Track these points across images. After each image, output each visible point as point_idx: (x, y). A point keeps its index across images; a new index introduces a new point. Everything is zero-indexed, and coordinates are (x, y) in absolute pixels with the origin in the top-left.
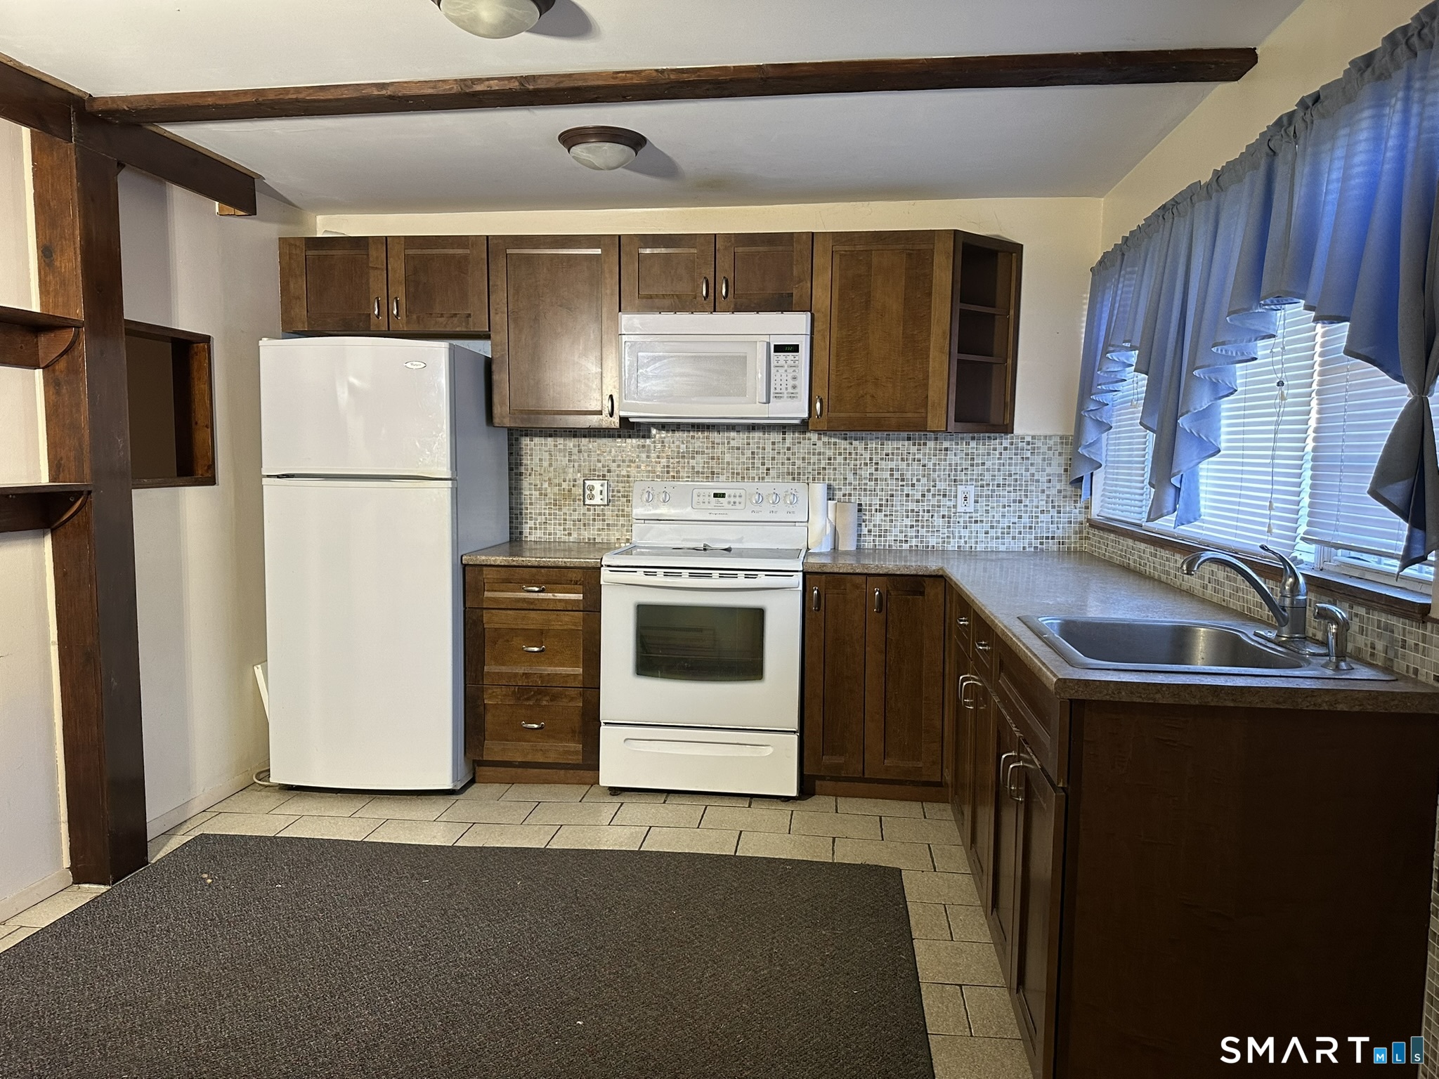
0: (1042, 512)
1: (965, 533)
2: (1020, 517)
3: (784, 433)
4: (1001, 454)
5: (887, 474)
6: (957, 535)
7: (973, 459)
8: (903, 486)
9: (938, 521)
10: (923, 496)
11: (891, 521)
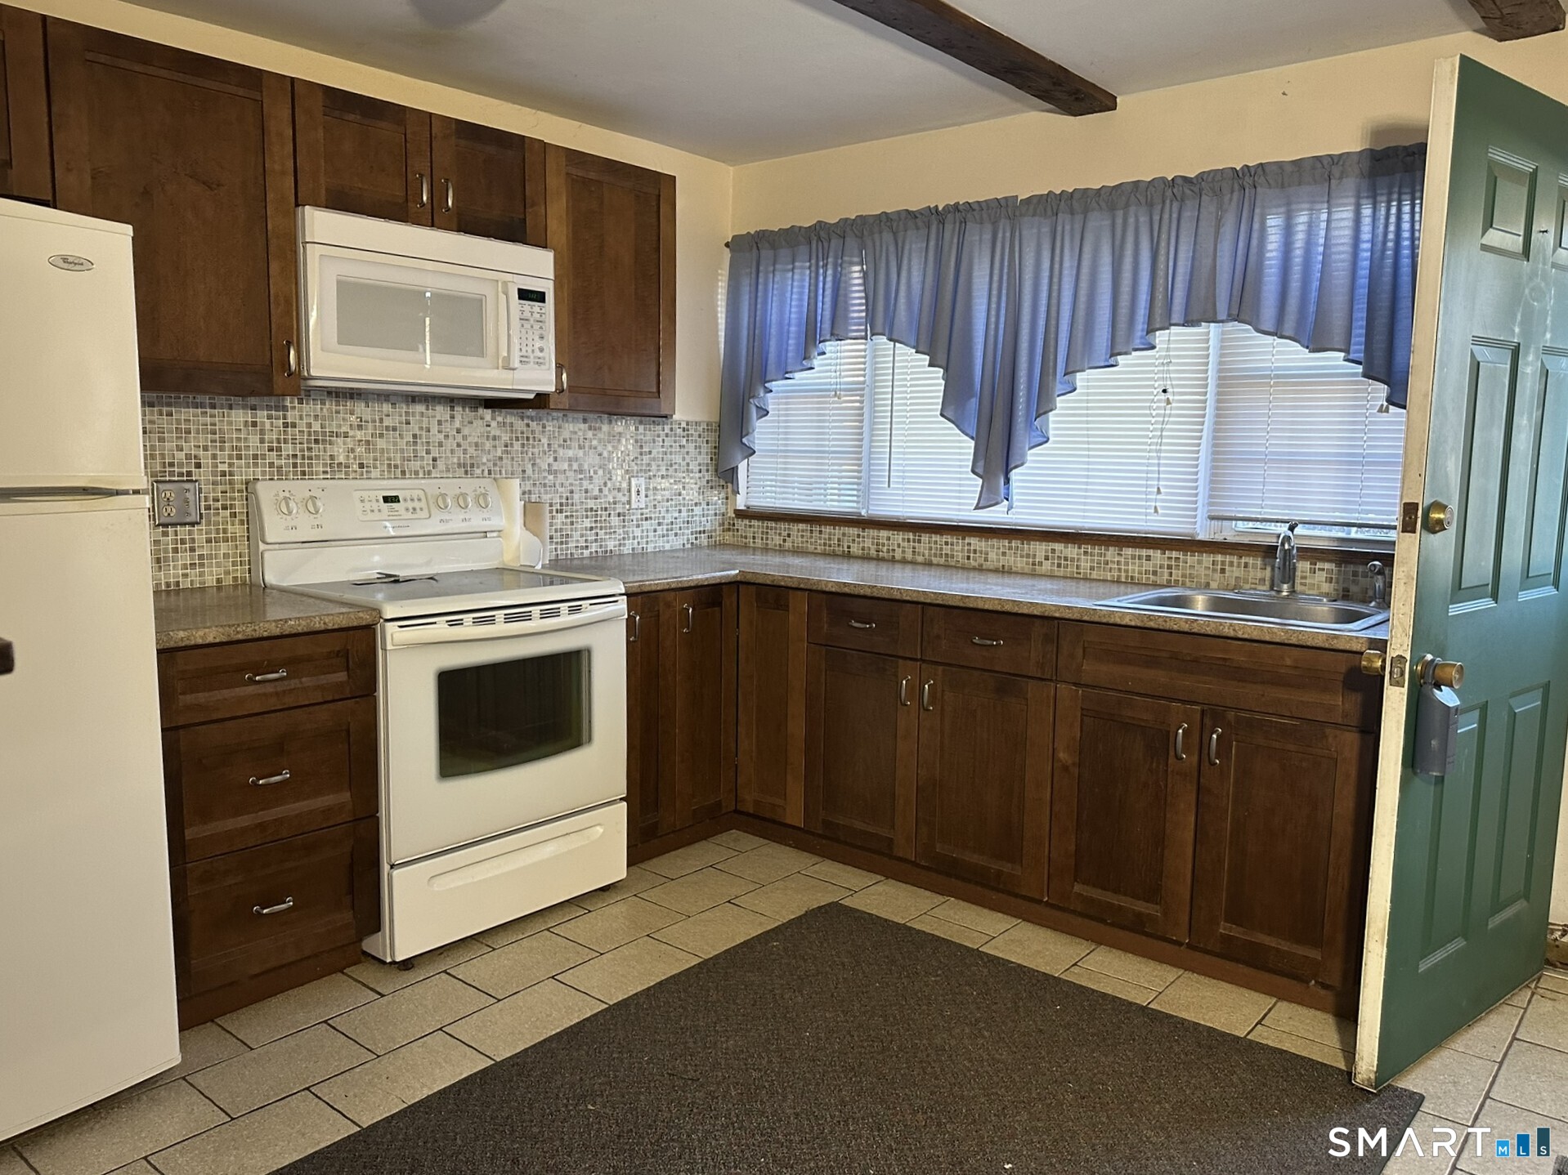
0: (696, 504)
1: (638, 532)
2: (680, 511)
3: (452, 408)
4: (663, 441)
5: (566, 466)
6: (631, 535)
7: (641, 447)
8: (581, 479)
9: (615, 521)
10: (601, 491)
11: (572, 523)
